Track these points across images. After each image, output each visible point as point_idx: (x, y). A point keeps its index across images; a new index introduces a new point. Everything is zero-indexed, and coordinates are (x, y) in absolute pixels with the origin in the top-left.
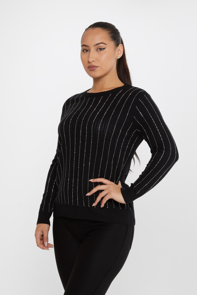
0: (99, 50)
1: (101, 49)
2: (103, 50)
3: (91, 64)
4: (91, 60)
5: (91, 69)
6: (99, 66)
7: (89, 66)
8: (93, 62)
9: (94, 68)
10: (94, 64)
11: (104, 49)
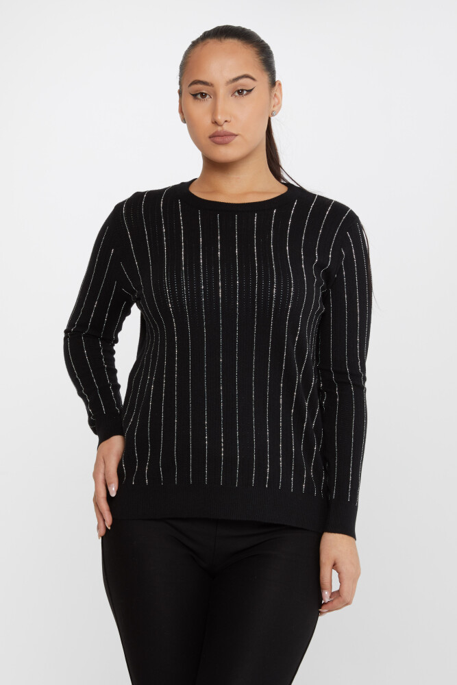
0: (237, 94)
1: (240, 92)
2: (246, 94)
3: (219, 129)
4: (220, 118)
5: (218, 139)
6: (240, 133)
7: (216, 132)
8: (226, 123)
9: (227, 139)
10: (226, 128)
11: (249, 91)
